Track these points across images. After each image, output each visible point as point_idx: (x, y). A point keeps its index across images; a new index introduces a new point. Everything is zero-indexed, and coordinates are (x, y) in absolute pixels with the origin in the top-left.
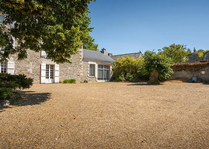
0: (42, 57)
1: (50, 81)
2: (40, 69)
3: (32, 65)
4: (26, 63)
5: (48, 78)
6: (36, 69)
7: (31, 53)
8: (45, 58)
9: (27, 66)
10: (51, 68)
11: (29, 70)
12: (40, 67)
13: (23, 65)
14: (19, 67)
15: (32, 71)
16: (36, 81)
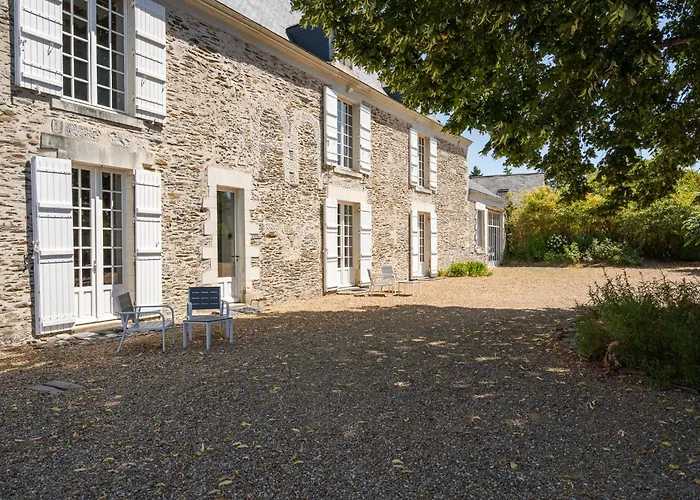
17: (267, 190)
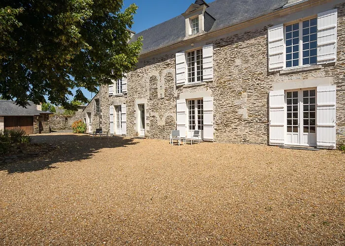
0: (273, 73)
1: (301, 138)
2: (266, 106)
3: (246, 99)
4: (234, 95)
5: (296, 130)
6: (257, 108)
7: (245, 71)
8: (280, 75)
9: (237, 102)
10: (305, 101)
11: (240, 112)
12: (266, 100)
13: (228, 102)
14: (222, 106)
15: (247, 114)
16: (257, 138)
17: (152, 102)
